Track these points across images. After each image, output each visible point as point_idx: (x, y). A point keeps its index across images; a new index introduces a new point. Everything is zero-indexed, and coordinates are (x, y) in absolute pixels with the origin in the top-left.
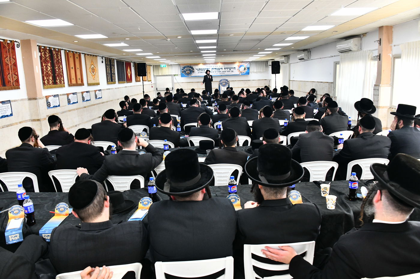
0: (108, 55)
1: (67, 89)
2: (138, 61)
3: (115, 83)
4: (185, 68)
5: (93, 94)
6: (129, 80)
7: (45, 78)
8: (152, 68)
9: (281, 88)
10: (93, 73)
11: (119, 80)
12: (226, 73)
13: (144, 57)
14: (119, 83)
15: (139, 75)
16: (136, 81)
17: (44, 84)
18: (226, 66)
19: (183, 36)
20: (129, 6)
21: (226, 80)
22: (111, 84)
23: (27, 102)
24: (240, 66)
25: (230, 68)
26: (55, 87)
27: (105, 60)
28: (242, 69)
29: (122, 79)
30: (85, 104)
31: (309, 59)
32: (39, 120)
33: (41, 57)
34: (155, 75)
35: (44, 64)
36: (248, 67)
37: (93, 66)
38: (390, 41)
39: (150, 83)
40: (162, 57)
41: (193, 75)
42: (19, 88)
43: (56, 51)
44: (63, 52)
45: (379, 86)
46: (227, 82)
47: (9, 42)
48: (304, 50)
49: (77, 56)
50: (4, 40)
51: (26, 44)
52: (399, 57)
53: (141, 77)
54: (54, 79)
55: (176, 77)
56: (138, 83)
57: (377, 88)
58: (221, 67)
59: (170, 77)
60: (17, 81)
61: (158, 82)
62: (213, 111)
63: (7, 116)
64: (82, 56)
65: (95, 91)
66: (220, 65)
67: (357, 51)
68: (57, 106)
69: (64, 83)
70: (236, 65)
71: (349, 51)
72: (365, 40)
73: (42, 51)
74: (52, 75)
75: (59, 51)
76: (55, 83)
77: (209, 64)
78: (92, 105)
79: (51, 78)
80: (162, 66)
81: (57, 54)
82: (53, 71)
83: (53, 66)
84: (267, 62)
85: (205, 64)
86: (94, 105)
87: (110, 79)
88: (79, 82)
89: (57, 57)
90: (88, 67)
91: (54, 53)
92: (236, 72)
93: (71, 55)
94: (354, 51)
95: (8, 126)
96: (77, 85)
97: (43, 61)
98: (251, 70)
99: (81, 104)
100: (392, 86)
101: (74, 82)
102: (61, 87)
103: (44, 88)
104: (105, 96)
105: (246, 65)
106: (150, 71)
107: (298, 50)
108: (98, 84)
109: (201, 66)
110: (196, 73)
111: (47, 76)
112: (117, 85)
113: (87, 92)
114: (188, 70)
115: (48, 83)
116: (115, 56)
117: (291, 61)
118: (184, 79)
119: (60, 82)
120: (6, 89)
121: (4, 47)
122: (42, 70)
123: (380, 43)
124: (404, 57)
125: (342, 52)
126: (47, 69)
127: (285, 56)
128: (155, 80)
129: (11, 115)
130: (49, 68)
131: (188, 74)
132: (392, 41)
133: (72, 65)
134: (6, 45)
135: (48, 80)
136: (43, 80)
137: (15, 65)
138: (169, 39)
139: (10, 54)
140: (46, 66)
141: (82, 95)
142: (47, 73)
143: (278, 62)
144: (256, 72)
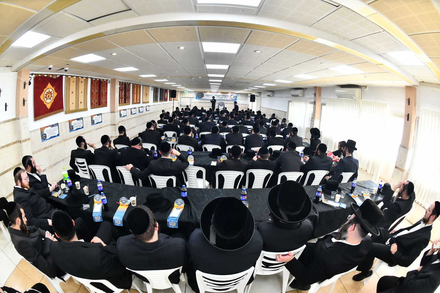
0: (155, 85)
1: (131, 106)
2: (172, 89)
3: (158, 102)
4: (198, 94)
5: (145, 108)
6: (166, 100)
7: (120, 100)
8: (179, 93)
9: (257, 112)
10: (146, 96)
11: (160, 100)
12: (223, 99)
13: (176, 87)
14: (160, 102)
15: (172, 97)
16: (170, 100)
17: (119, 103)
18: (223, 94)
19: (202, 77)
20: (173, 59)
21: (223, 103)
22: (156, 102)
23: (110, 114)
24: (231, 95)
25: (225, 96)
26: (125, 105)
27: (154, 88)
28: (232, 97)
29: (161, 100)
30: (140, 114)
31: (273, 96)
32: (115, 125)
33: (120, 88)
34: (181, 97)
35: (121, 92)
36: (236, 96)
37: (146, 92)
38: (320, 95)
39: (177, 101)
40: (186, 87)
41: (203, 98)
42: (106, 106)
43: (128, 84)
44: (131, 85)
45: (314, 119)
46: (223, 104)
47: (105, 80)
48: (270, 91)
49: (139, 86)
50: (103, 79)
51: (113, 81)
52: (325, 105)
53: (173, 98)
54: (125, 100)
55: (193, 99)
56: (171, 102)
57: (313, 120)
58: (220, 95)
59: (190, 99)
60: (106, 102)
61: (182, 101)
62: (216, 123)
63: (99, 123)
64: (142, 86)
65: (146, 106)
66: (219, 94)
67: (302, 97)
68: (125, 116)
69: (130, 102)
70: (229, 95)
71: (297, 96)
72: (306, 92)
73: (121, 84)
74: (124, 98)
75: (130, 83)
76: (125, 102)
77: (213, 92)
78: (144, 115)
79: (123, 100)
80: (185, 92)
81: (128, 86)
82: (125, 95)
83: (125, 93)
84: (247, 94)
85: (210, 92)
86: (145, 115)
87: (155, 99)
88: (138, 101)
89: (128, 88)
90: (144, 92)
91: (127, 85)
92: (229, 98)
93: (135, 86)
94: (300, 97)
95: (99, 128)
96: (137, 103)
97: (121, 90)
98: (237, 98)
99: (138, 114)
100: (320, 119)
101: (135, 101)
102: (128, 104)
103: (119, 106)
104: (152, 109)
105: (235, 95)
106: (178, 95)
107: (267, 91)
108: (148, 102)
109: (208, 93)
110: (205, 97)
111: (121, 99)
112: (159, 103)
113: (142, 107)
114: (200, 95)
115: (122, 102)
116: (159, 86)
117: (262, 96)
118: (198, 100)
119: (128, 102)
120: (100, 107)
121: (103, 83)
122: (119, 95)
123: (315, 96)
124: (327, 105)
125: (293, 96)
126: (122, 95)
127: (258, 93)
128: (181, 100)
129: (101, 122)
130: (123, 94)
131: (200, 98)
132: (321, 95)
133: (135, 92)
134: (104, 82)
135: (122, 101)
136: (119, 101)
137: (106, 93)
138: (193, 78)
139: (104, 87)
140: (122, 93)
141: (139, 109)
142: (122, 97)
143: (254, 95)
144: (240, 100)
